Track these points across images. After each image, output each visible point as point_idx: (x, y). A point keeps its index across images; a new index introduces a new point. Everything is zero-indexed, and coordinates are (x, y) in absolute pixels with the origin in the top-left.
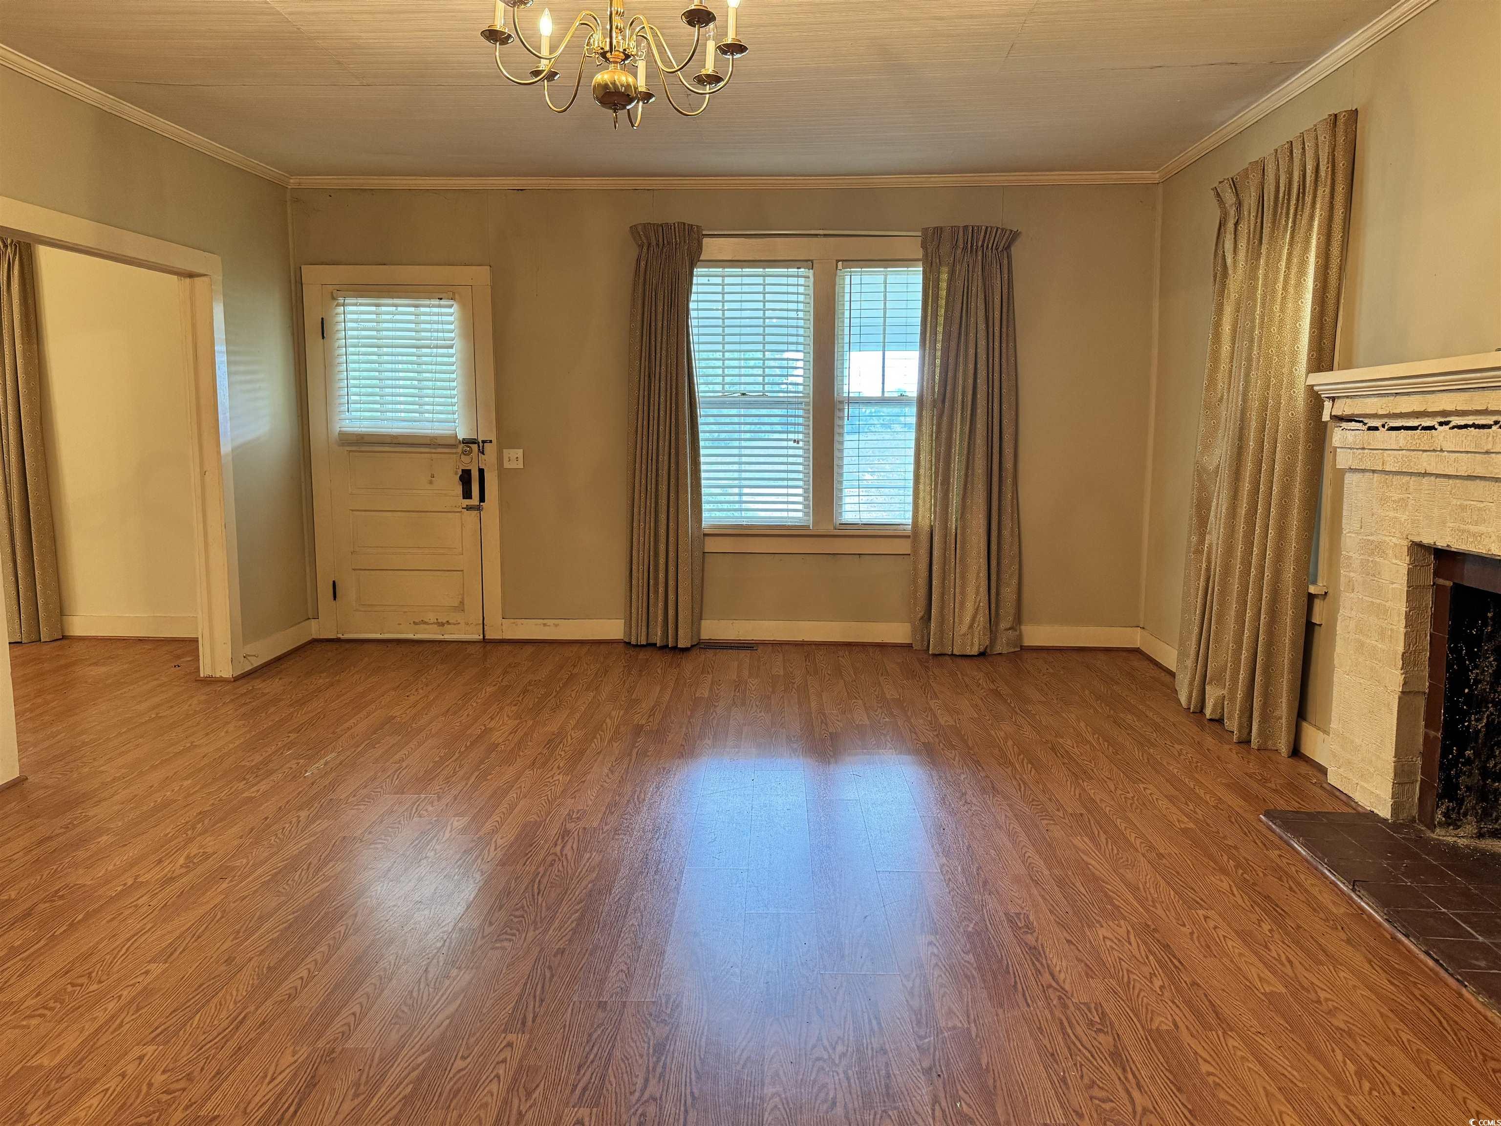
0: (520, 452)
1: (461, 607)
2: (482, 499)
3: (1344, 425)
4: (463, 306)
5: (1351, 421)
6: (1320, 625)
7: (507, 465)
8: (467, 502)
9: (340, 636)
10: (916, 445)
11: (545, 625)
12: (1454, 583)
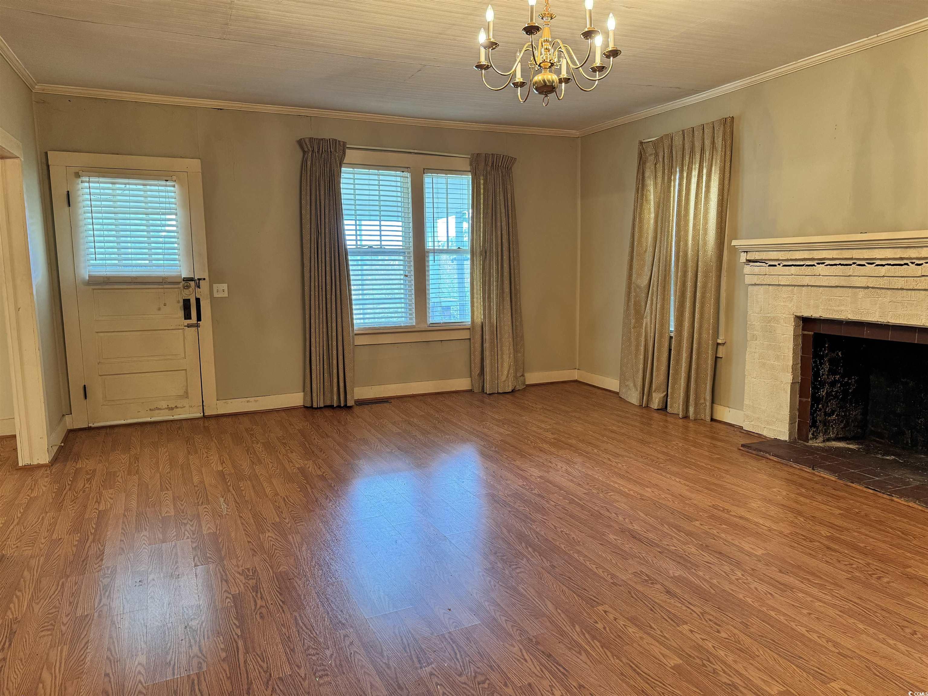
0: (225, 286)
1: (186, 395)
2: (199, 318)
3: (751, 264)
4: (182, 185)
5: (757, 262)
6: (721, 358)
7: (216, 295)
8: (188, 322)
9: (90, 425)
10: (471, 276)
11: (248, 402)
12: (814, 333)
